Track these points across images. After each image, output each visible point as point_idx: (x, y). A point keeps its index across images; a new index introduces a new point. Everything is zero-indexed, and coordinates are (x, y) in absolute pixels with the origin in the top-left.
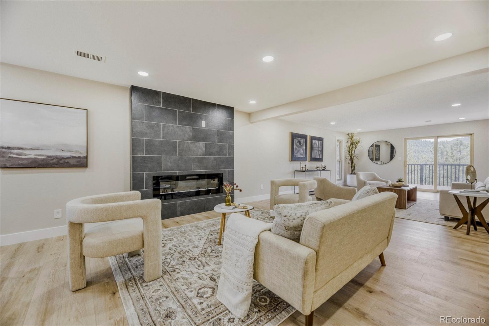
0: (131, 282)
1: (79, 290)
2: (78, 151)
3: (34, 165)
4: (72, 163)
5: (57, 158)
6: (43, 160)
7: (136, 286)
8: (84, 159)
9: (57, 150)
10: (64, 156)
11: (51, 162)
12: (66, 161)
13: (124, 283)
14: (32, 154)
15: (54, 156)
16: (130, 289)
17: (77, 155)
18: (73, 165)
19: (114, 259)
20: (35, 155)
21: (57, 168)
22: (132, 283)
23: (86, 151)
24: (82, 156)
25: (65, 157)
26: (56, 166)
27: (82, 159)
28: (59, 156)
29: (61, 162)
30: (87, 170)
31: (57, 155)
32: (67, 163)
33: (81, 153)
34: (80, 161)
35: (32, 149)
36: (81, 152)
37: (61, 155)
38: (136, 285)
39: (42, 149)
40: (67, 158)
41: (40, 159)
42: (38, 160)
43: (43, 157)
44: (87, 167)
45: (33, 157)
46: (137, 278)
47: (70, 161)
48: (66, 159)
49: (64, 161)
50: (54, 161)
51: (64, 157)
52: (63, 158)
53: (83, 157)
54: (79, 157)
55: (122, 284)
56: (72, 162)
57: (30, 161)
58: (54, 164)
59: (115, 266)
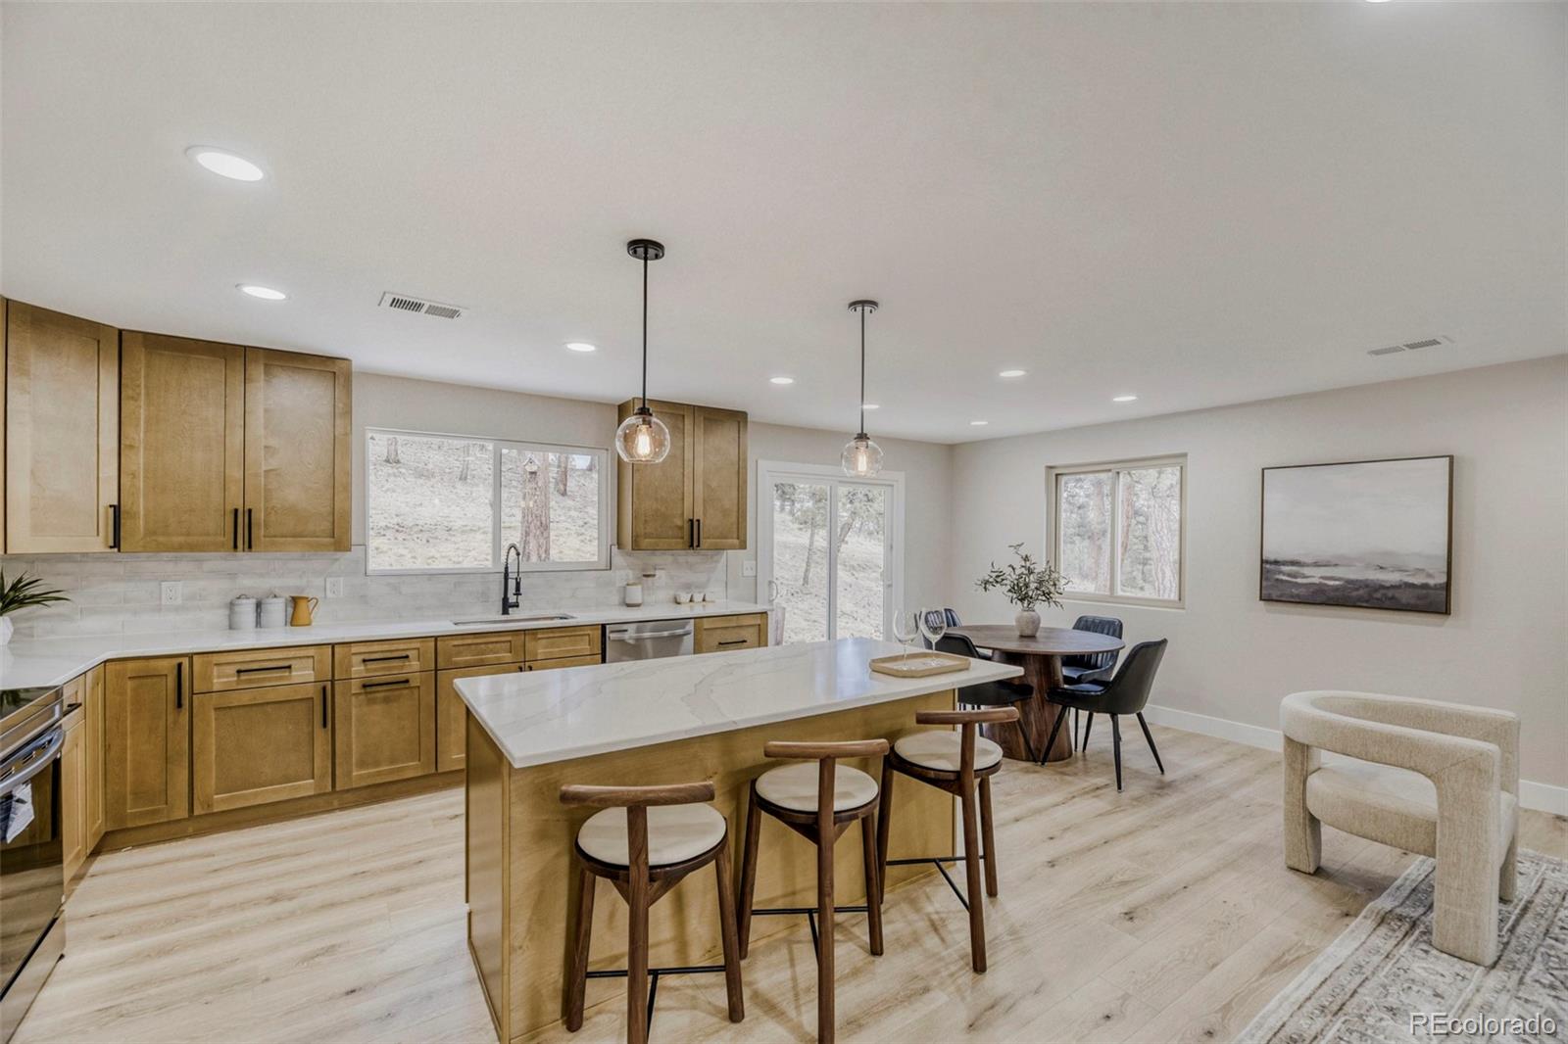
0: (1399, 924)
1: (1298, 870)
2: (1423, 570)
3: (1319, 600)
4: (1404, 601)
5: (1367, 586)
6: (1336, 589)
7: (1401, 936)
8: (1439, 592)
9: (1368, 566)
10: (1383, 581)
11: (1355, 594)
12: (1390, 594)
13: (1382, 913)
14: (1314, 576)
15: (1361, 581)
16: (1383, 930)
17: (1417, 580)
18: (1408, 604)
19: (1425, 871)
20: (1322, 577)
21: (1365, 610)
22: (1400, 927)
23: (1445, 569)
24: (1432, 582)
25: (1388, 585)
26: (1365, 605)
27: (1431, 591)
28: (1372, 580)
29: (1378, 595)
30: (1450, 621)
31: (1367, 580)
32: (1393, 598)
33: (1430, 576)
34: (1425, 597)
35: (1316, 564)
36: (1431, 571)
37: (1378, 580)
38: (1405, 936)
39: (1336, 565)
40: (1393, 587)
41: (1332, 586)
42: (1326, 588)
43: (1337, 583)
44: (1447, 612)
45: (1316, 580)
46: (1422, 926)
47: (1397, 594)
48: (1388, 588)
49: (1384, 595)
50: (1361, 592)
51: (1383, 583)
52: (1382, 587)
53: (1435, 585)
54: (1425, 586)
55: (1376, 911)
56: (1405, 597)
57: (1311, 590)
58: (1360, 599)
59: (1408, 882)
